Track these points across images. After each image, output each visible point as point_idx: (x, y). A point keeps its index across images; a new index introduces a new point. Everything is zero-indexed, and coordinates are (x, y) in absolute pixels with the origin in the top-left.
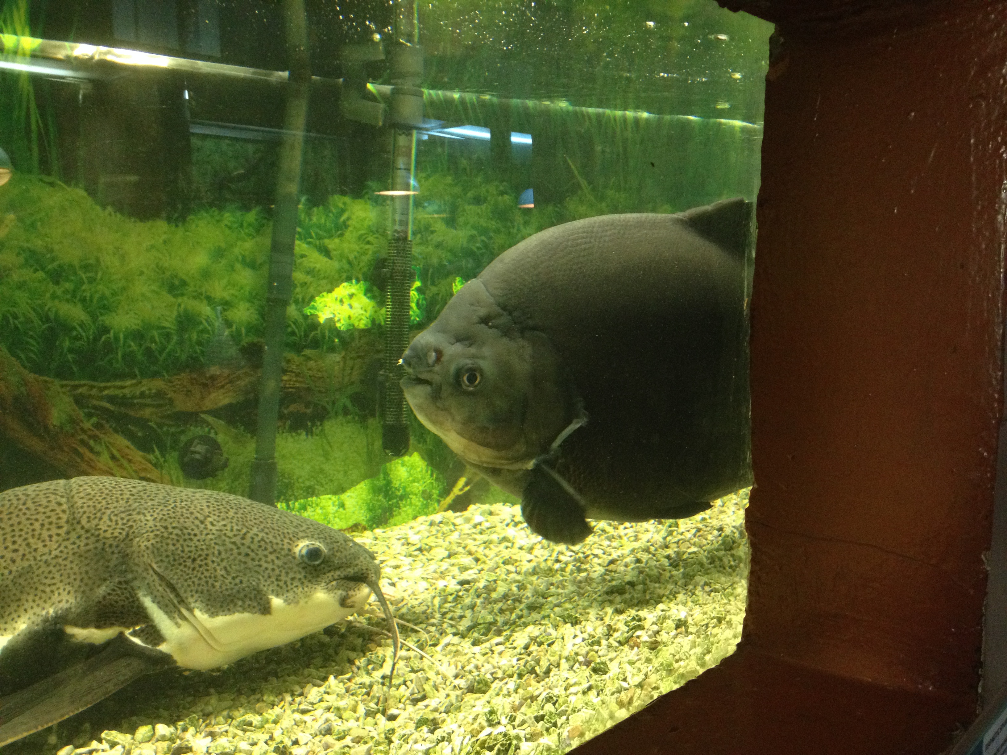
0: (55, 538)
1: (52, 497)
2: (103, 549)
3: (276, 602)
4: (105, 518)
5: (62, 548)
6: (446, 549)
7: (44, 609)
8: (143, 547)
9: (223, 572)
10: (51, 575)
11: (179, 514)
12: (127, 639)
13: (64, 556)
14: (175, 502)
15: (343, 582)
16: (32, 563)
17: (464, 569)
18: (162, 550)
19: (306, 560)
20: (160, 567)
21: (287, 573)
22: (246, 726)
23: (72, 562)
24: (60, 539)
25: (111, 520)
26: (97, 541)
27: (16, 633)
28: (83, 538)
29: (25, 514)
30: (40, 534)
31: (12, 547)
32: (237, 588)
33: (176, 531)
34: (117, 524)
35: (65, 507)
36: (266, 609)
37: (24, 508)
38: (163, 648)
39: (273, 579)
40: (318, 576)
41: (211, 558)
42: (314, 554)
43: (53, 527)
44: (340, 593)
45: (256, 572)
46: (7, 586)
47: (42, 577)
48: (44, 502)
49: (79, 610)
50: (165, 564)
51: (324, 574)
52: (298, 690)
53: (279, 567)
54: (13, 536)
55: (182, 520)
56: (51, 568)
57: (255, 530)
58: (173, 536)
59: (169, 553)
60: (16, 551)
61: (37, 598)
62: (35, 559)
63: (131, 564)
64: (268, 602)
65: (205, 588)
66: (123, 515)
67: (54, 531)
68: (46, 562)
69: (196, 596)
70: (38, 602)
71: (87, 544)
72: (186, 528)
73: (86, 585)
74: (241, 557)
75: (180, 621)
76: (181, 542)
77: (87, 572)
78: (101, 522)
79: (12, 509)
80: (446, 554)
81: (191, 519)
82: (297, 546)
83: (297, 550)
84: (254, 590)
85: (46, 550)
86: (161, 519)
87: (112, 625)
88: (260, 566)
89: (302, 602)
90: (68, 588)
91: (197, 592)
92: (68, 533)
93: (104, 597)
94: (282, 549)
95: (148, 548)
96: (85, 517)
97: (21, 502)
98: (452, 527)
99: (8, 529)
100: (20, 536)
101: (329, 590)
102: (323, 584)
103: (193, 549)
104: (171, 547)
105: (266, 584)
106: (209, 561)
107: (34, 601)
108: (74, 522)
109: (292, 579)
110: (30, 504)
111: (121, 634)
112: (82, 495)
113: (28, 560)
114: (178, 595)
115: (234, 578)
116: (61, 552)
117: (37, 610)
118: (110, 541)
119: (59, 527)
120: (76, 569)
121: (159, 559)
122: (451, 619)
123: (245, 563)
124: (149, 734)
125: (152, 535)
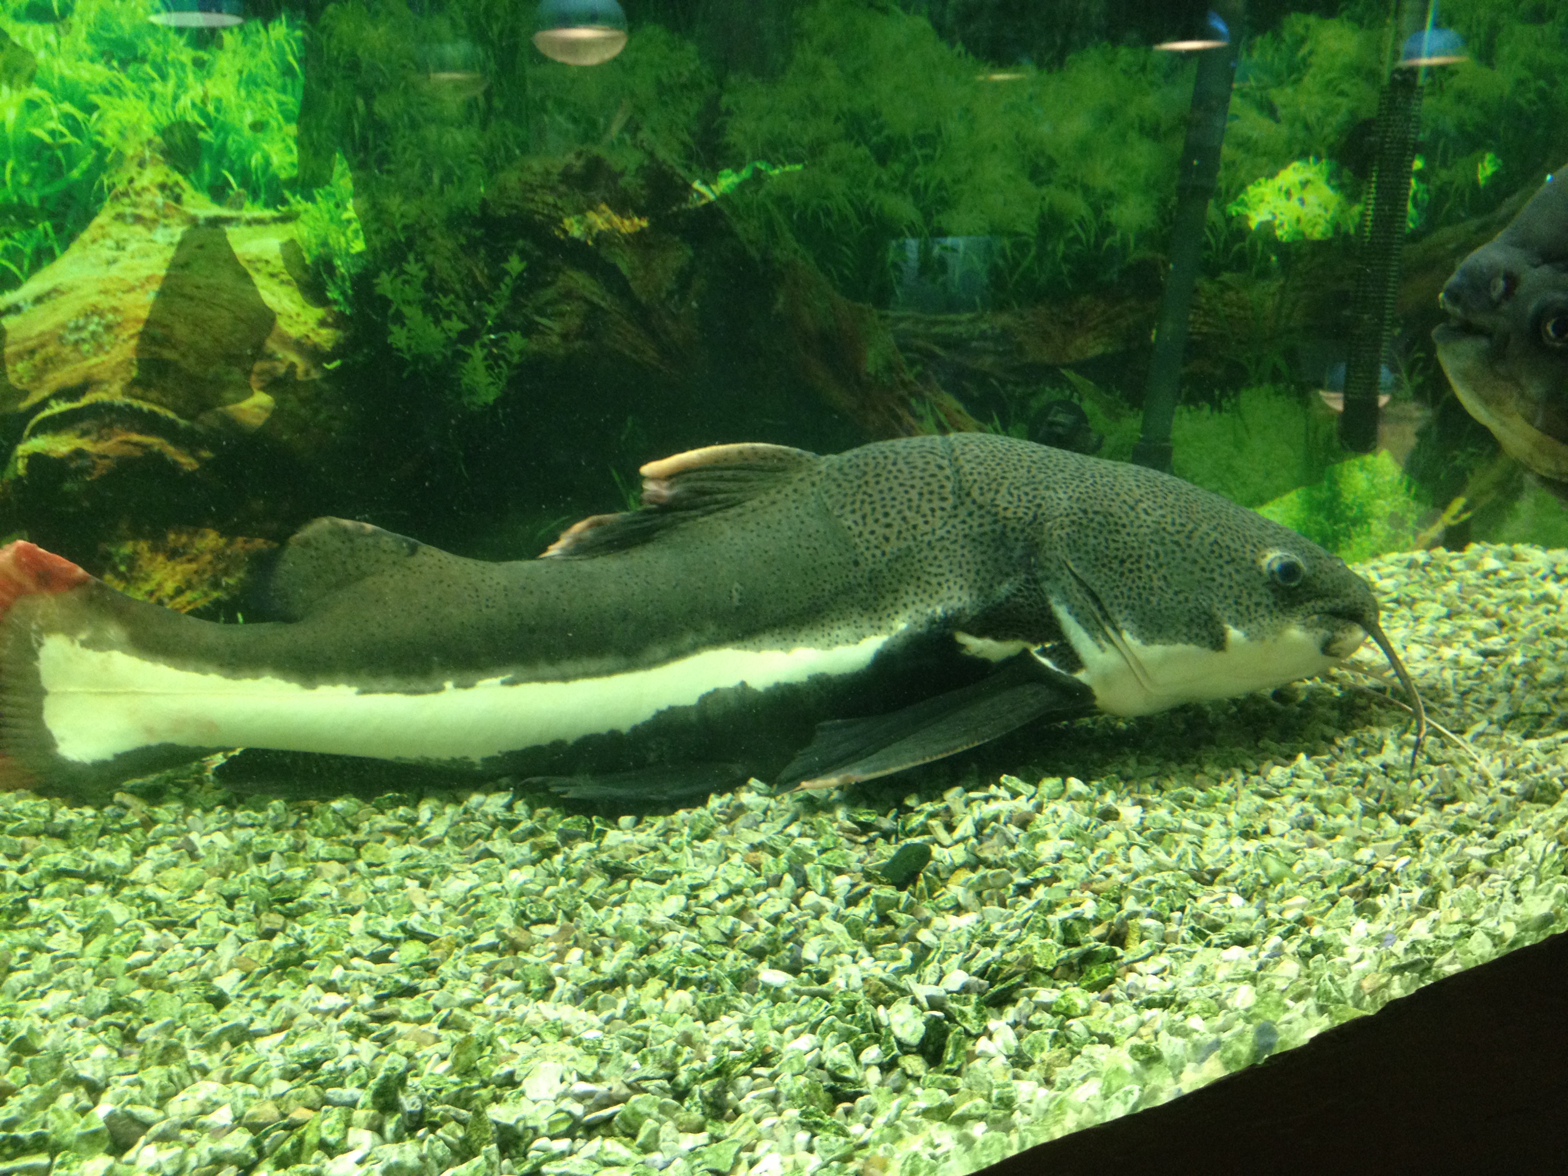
0: (938, 513)
1: (930, 457)
2: (1003, 533)
3: (1234, 634)
4: (1003, 491)
5: (948, 527)
6: (1443, 604)
7: (929, 606)
8: (1055, 537)
9: (1162, 583)
10: (937, 563)
11: (1101, 493)
12: (1033, 660)
13: (953, 538)
14: (1093, 476)
15: (1326, 618)
16: (912, 543)
17: (1482, 635)
18: (1080, 542)
19: (1278, 578)
20: (1077, 566)
21: (1250, 595)
22: (1184, 802)
23: (963, 547)
24: (944, 514)
25: (1011, 494)
26: (996, 522)
27: (894, 633)
28: (975, 516)
29: (896, 478)
30: (919, 506)
31: (883, 520)
32: (1180, 607)
33: (1099, 518)
34: (1020, 500)
35: (948, 472)
36: (1218, 643)
37: (894, 469)
38: (1081, 676)
39: (1231, 601)
40: (1292, 605)
41: (1144, 561)
42: (1289, 570)
43: (935, 497)
44: (1323, 632)
45: (1208, 588)
46: (880, 571)
47: (925, 564)
48: (920, 463)
49: (975, 613)
50: (1085, 563)
51: (1301, 603)
52: (1252, 766)
53: (1238, 583)
54: (884, 506)
55: (1106, 503)
56: (936, 552)
57: (1204, 527)
58: (1094, 525)
59: (1089, 548)
60: (888, 526)
61: (919, 591)
62: (915, 539)
63: (1041, 558)
64: (1223, 633)
65: (1137, 603)
66: (1027, 489)
67: (937, 504)
68: (929, 543)
69: (1126, 612)
70: (921, 596)
71: (981, 525)
72: (1112, 515)
73: (984, 579)
74: (1186, 565)
75: (1104, 643)
76: (1105, 533)
77: (983, 562)
78: (999, 496)
79: (878, 471)
80: (1444, 611)
81: (1118, 503)
82: (1264, 556)
83: (1264, 563)
84: (1205, 613)
85: (928, 528)
86: (1078, 499)
87: (1015, 637)
88: (1213, 580)
89: (1269, 638)
90: (960, 581)
91: (1126, 607)
92: (955, 507)
93: (1007, 598)
94: (1243, 559)
95: (1061, 539)
96: (976, 486)
97: (890, 461)
98: (1445, 573)
99: (877, 497)
100: (893, 507)
101: (1307, 627)
102: (1300, 617)
103: (1121, 545)
104: (1092, 541)
105: (1221, 606)
106: (1142, 566)
107: (916, 594)
108: (962, 493)
109: (1258, 604)
110: (901, 465)
111: (1026, 651)
112: (968, 457)
113: (905, 539)
114: (1101, 608)
115: (1176, 593)
116: (948, 532)
117: (921, 607)
118: (1012, 524)
119: (944, 499)
120: (969, 556)
121: (1077, 555)
122: (1477, 701)
123: (1192, 573)
124: (1059, 789)
125: (1067, 521)
